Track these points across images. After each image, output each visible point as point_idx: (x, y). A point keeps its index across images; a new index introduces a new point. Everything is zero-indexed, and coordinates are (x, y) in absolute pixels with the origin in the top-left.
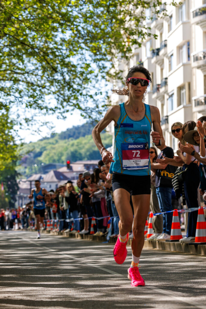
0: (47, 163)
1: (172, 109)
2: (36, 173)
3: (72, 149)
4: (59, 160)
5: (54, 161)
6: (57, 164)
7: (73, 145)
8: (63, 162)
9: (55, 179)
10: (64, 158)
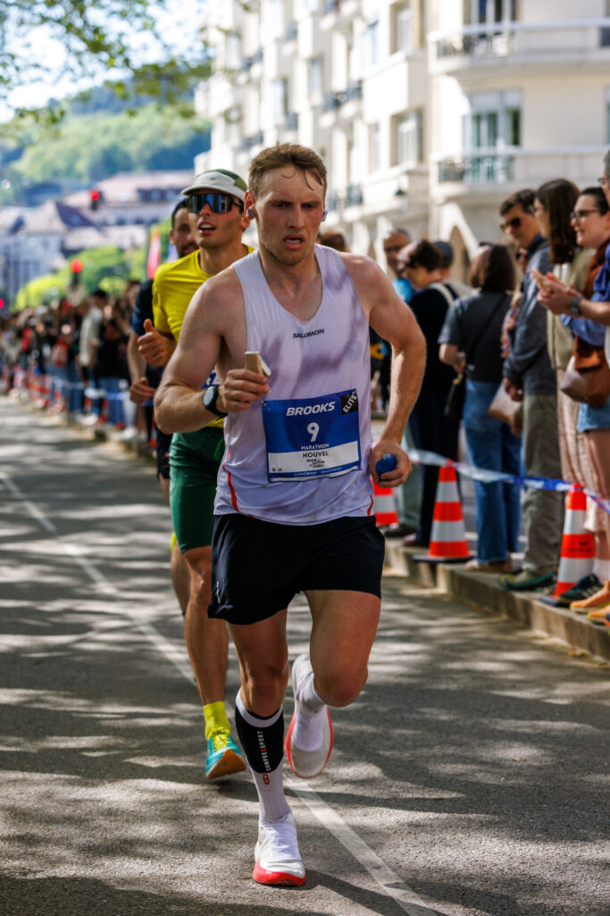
0: (39, 177)
1: (374, 60)
2: (7, 204)
3: (104, 142)
4: (70, 171)
5: (56, 173)
6: (64, 181)
7: (106, 131)
8: (79, 177)
9: (58, 225)
10: (82, 166)
